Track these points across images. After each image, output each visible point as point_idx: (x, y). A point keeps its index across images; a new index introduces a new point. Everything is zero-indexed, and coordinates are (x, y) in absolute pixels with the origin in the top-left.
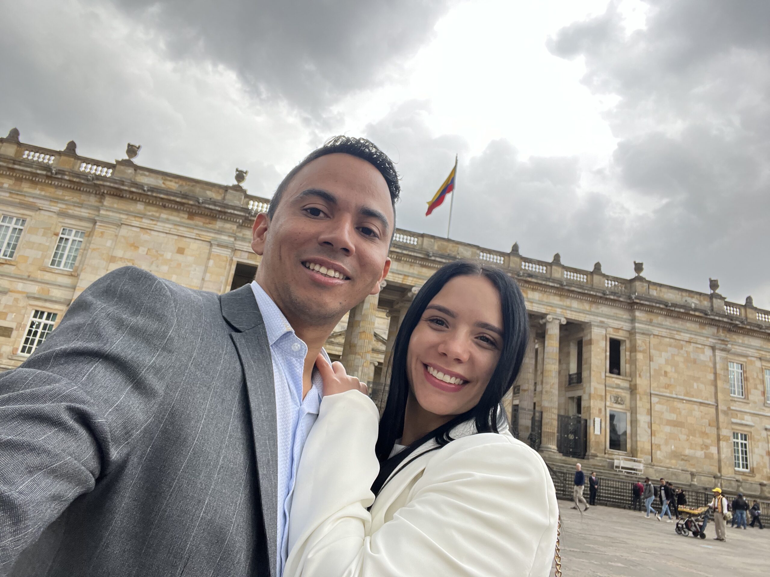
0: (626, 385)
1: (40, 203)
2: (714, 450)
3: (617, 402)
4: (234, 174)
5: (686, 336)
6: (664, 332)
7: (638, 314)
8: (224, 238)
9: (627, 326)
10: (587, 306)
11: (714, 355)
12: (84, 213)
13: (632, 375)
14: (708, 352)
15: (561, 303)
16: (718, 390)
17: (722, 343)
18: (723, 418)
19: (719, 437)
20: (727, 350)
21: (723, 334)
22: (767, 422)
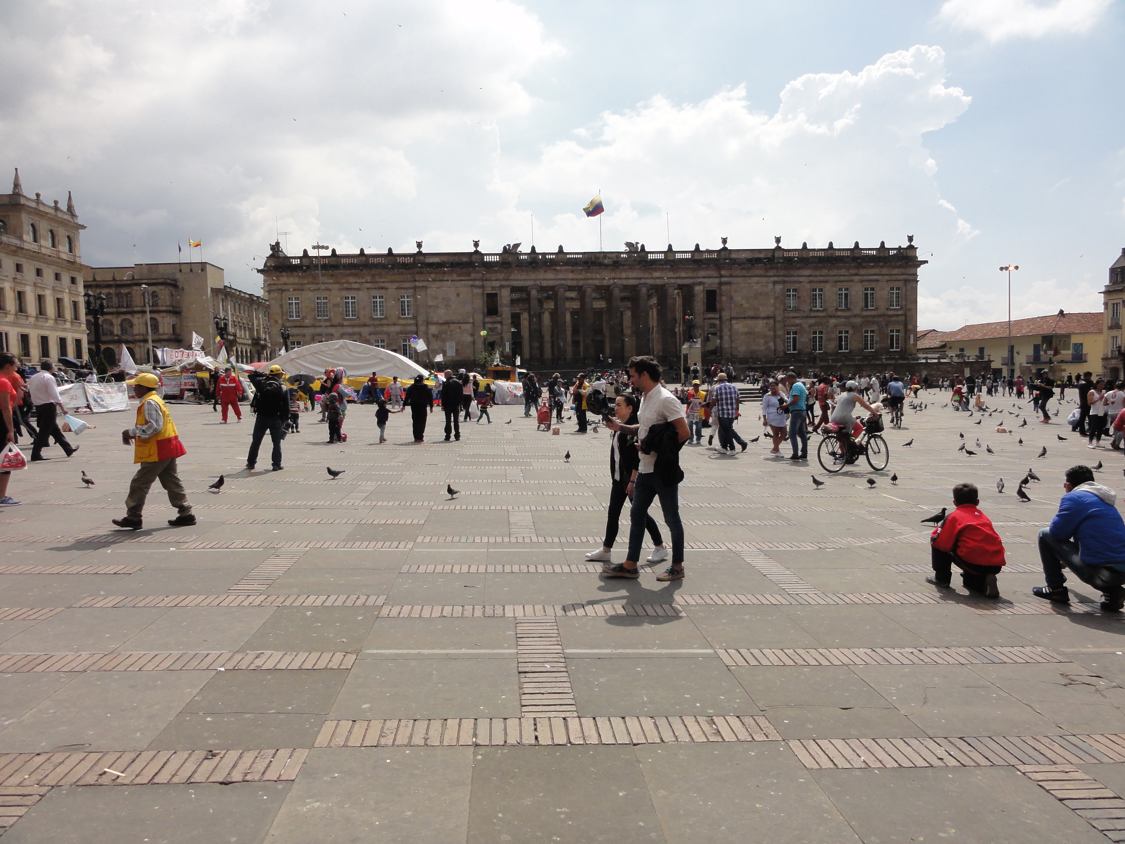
0: (717, 316)
1: (386, 285)
2: (771, 344)
3: (711, 327)
4: (473, 244)
5: (755, 279)
6: (740, 280)
7: (723, 272)
8: (478, 283)
9: (717, 280)
10: (690, 275)
11: (774, 288)
12: (408, 285)
13: (722, 310)
14: (771, 286)
15: (675, 276)
16: (776, 309)
17: (780, 279)
18: (778, 325)
19: (775, 336)
20: (784, 282)
21: (782, 273)
22: (812, 321)
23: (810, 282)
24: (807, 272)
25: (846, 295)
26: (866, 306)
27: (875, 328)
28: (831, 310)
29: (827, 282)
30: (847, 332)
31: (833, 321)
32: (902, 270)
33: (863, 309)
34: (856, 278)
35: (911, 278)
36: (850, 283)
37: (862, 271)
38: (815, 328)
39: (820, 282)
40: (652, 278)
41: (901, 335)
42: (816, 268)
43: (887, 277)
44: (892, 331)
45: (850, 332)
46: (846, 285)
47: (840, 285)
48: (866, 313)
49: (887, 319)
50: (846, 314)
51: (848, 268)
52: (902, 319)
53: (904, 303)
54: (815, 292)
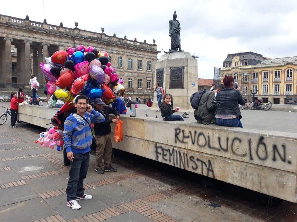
21: (105, 47)
23: (117, 54)
24: (116, 49)
25: (131, 62)
27: (142, 78)
28: (126, 69)
29: (124, 55)
30: (132, 79)
31: (126, 74)
32: (152, 54)
34: (135, 55)
35: (155, 58)
36: (133, 57)
37: (138, 52)
39: (121, 54)
40: (33, 37)
42: (120, 47)
43: (147, 57)
44: (148, 80)
45: (133, 79)
46: (131, 57)
47: (129, 57)
48: (139, 72)
49: (146, 75)
50: (131, 71)
51: (133, 50)
52: (151, 75)
53: (152, 69)
54: (119, 59)
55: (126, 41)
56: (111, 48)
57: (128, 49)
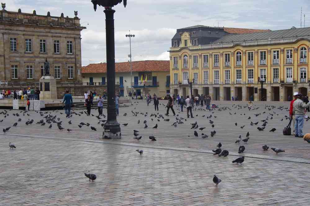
2: (3, 73)
11: (3, 37)
16: (5, 50)
17: (7, 31)
18: (6, 61)
19: (5, 68)
20: (9, 34)
21: (8, 27)
22: (25, 59)
23: (23, 35)
24: (22, 28)
25: (44, 44)
26: (55, 52)
27: (60, 65)
28: (36, 53)
29: (33, 35)
31: (37, 60)
32: (73, 32)
33: (53, 53)
34: (50, 34)
35: (77, 36)
36: (46, 37)
37: (53, 31)
38: (28, 64)
39: (29, 35)
41: (74, 69)
42: (27, 26)
43: (65, 35)
44: (69, 67)
46: (44, 38)
47: (41, 38)
48: (55, 56)
49: (66, 60)
50: (45, 56)
51: (45, 28)
52: (74, 60)
53: (74, 51)
54: (27, 42)
55: (35, 16)
56: (15, 28)
57: (39, 28)
